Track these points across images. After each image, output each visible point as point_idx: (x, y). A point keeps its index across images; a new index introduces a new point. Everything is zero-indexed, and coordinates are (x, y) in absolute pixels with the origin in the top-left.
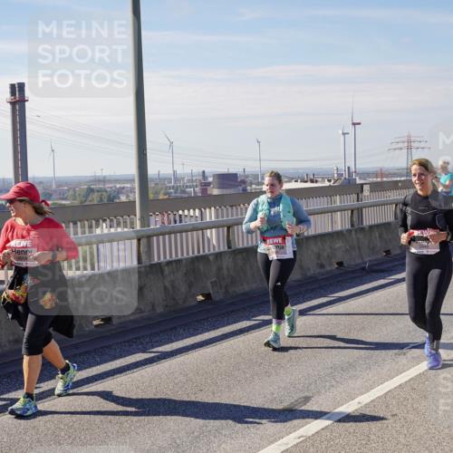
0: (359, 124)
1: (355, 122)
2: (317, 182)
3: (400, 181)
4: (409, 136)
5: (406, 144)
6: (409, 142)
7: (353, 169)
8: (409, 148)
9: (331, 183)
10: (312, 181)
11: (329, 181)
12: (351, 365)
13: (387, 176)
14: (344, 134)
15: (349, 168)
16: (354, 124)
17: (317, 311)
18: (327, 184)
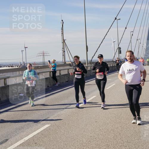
0: (27, 48)
1: (25, 47)
2: (13, 67)
3: (39, 66)
4: (43, 52)
5: (42, 54)
6: (43, 53)
7: (25, 63)
8: (43, 55)
9: (18, 67)
10: (12, 67)
11: (18, 66)
12: (22, 128)
13: (37, 64)
14: (22, 51)
15: (24, 62)
16: (25, 48)
17: (11, 110)
18: (17, 67)
